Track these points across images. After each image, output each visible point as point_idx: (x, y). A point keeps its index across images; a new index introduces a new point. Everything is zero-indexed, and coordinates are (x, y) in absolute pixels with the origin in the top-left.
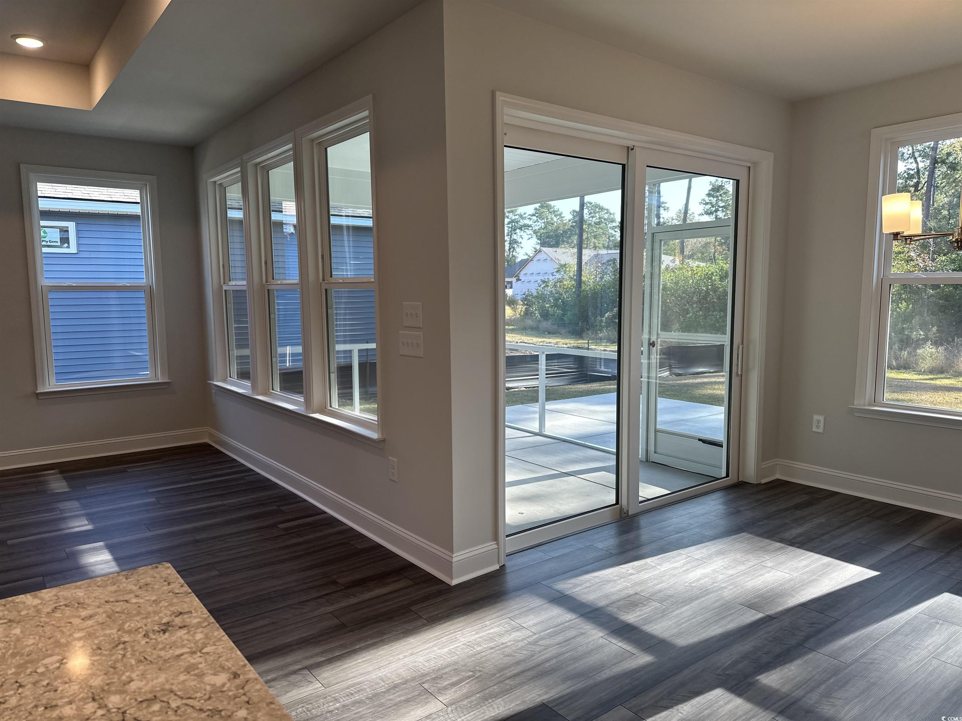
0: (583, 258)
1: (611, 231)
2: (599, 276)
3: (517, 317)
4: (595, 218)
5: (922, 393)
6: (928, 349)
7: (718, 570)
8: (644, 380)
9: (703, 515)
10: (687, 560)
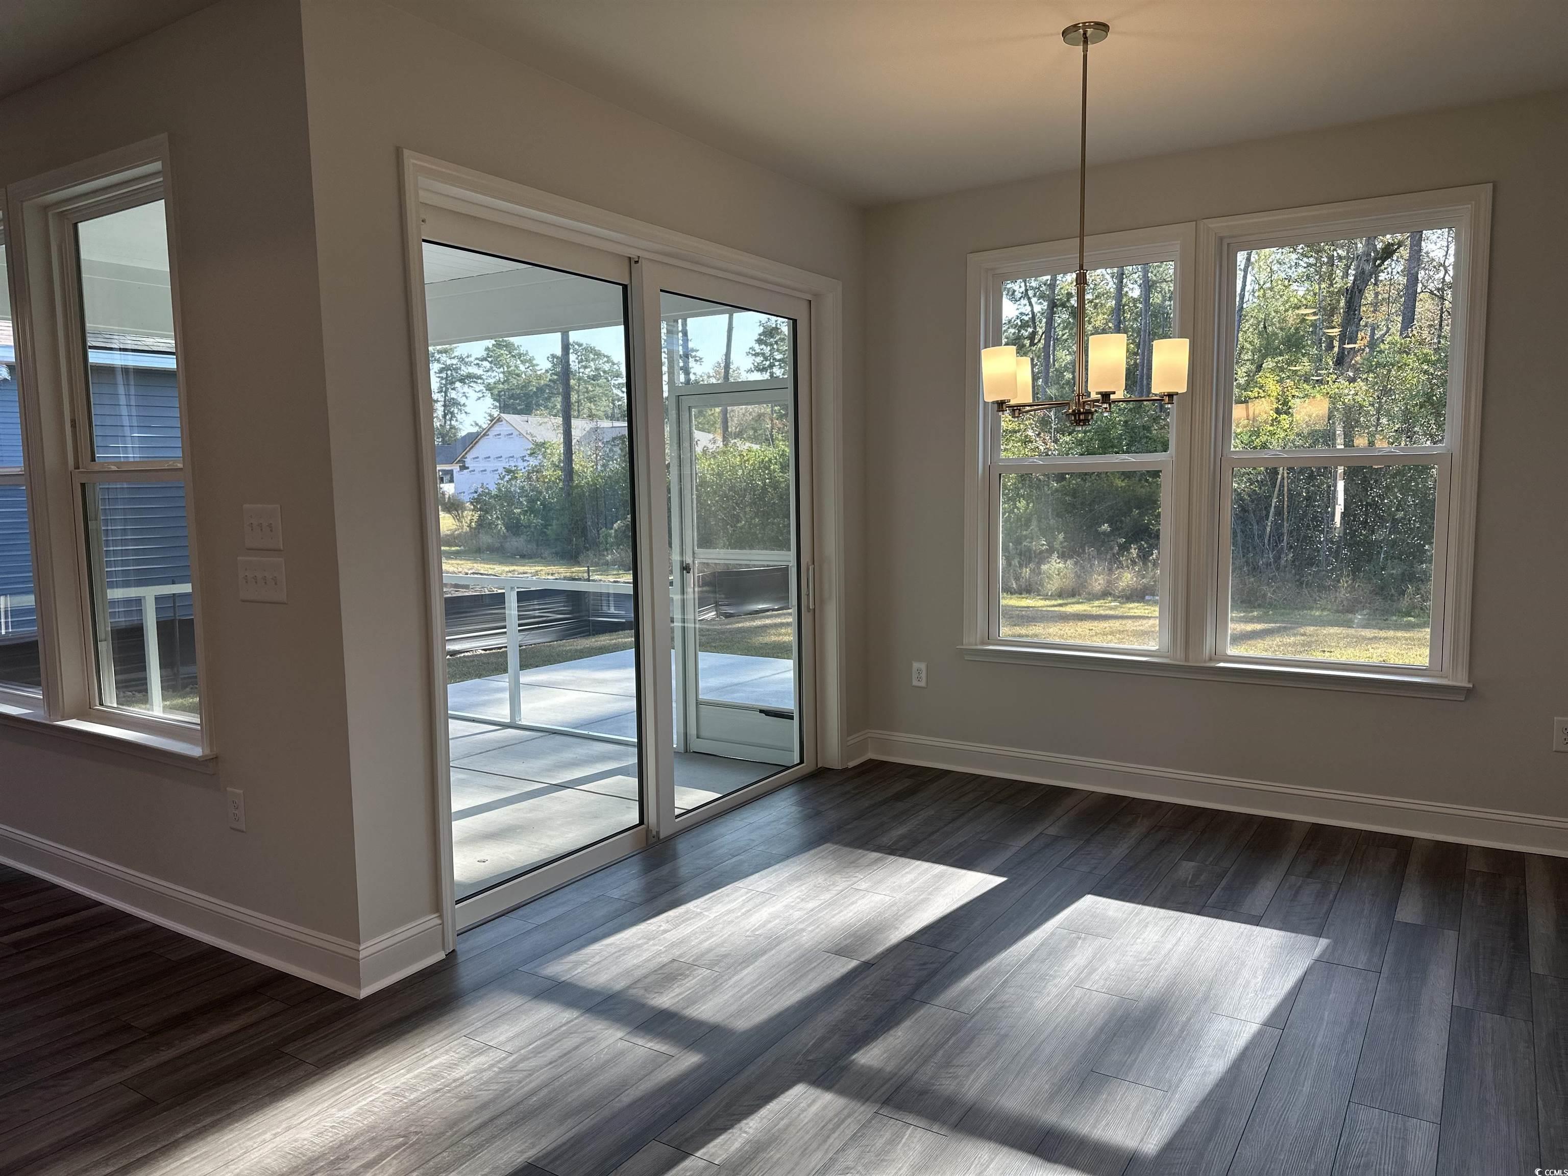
0: (573, 433)
1: (615, 391)
2: (601, 462)
3: (464, 531)
4: (589, 370)
5: (1050, 625)
6: (1054, 564)
7: (793, 904)
8: (677, 624)
9: (769, 824)
10: (748, 895)
